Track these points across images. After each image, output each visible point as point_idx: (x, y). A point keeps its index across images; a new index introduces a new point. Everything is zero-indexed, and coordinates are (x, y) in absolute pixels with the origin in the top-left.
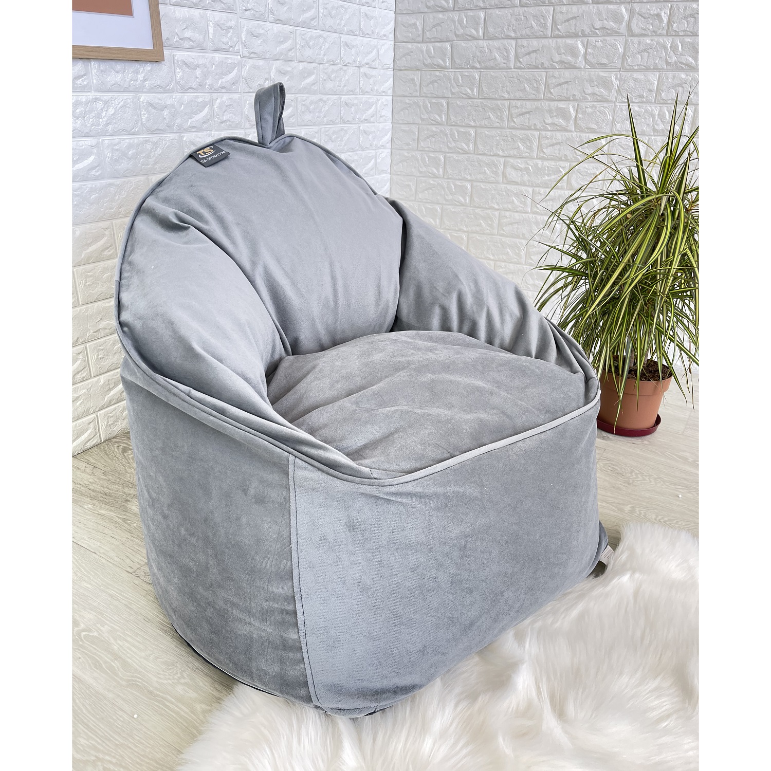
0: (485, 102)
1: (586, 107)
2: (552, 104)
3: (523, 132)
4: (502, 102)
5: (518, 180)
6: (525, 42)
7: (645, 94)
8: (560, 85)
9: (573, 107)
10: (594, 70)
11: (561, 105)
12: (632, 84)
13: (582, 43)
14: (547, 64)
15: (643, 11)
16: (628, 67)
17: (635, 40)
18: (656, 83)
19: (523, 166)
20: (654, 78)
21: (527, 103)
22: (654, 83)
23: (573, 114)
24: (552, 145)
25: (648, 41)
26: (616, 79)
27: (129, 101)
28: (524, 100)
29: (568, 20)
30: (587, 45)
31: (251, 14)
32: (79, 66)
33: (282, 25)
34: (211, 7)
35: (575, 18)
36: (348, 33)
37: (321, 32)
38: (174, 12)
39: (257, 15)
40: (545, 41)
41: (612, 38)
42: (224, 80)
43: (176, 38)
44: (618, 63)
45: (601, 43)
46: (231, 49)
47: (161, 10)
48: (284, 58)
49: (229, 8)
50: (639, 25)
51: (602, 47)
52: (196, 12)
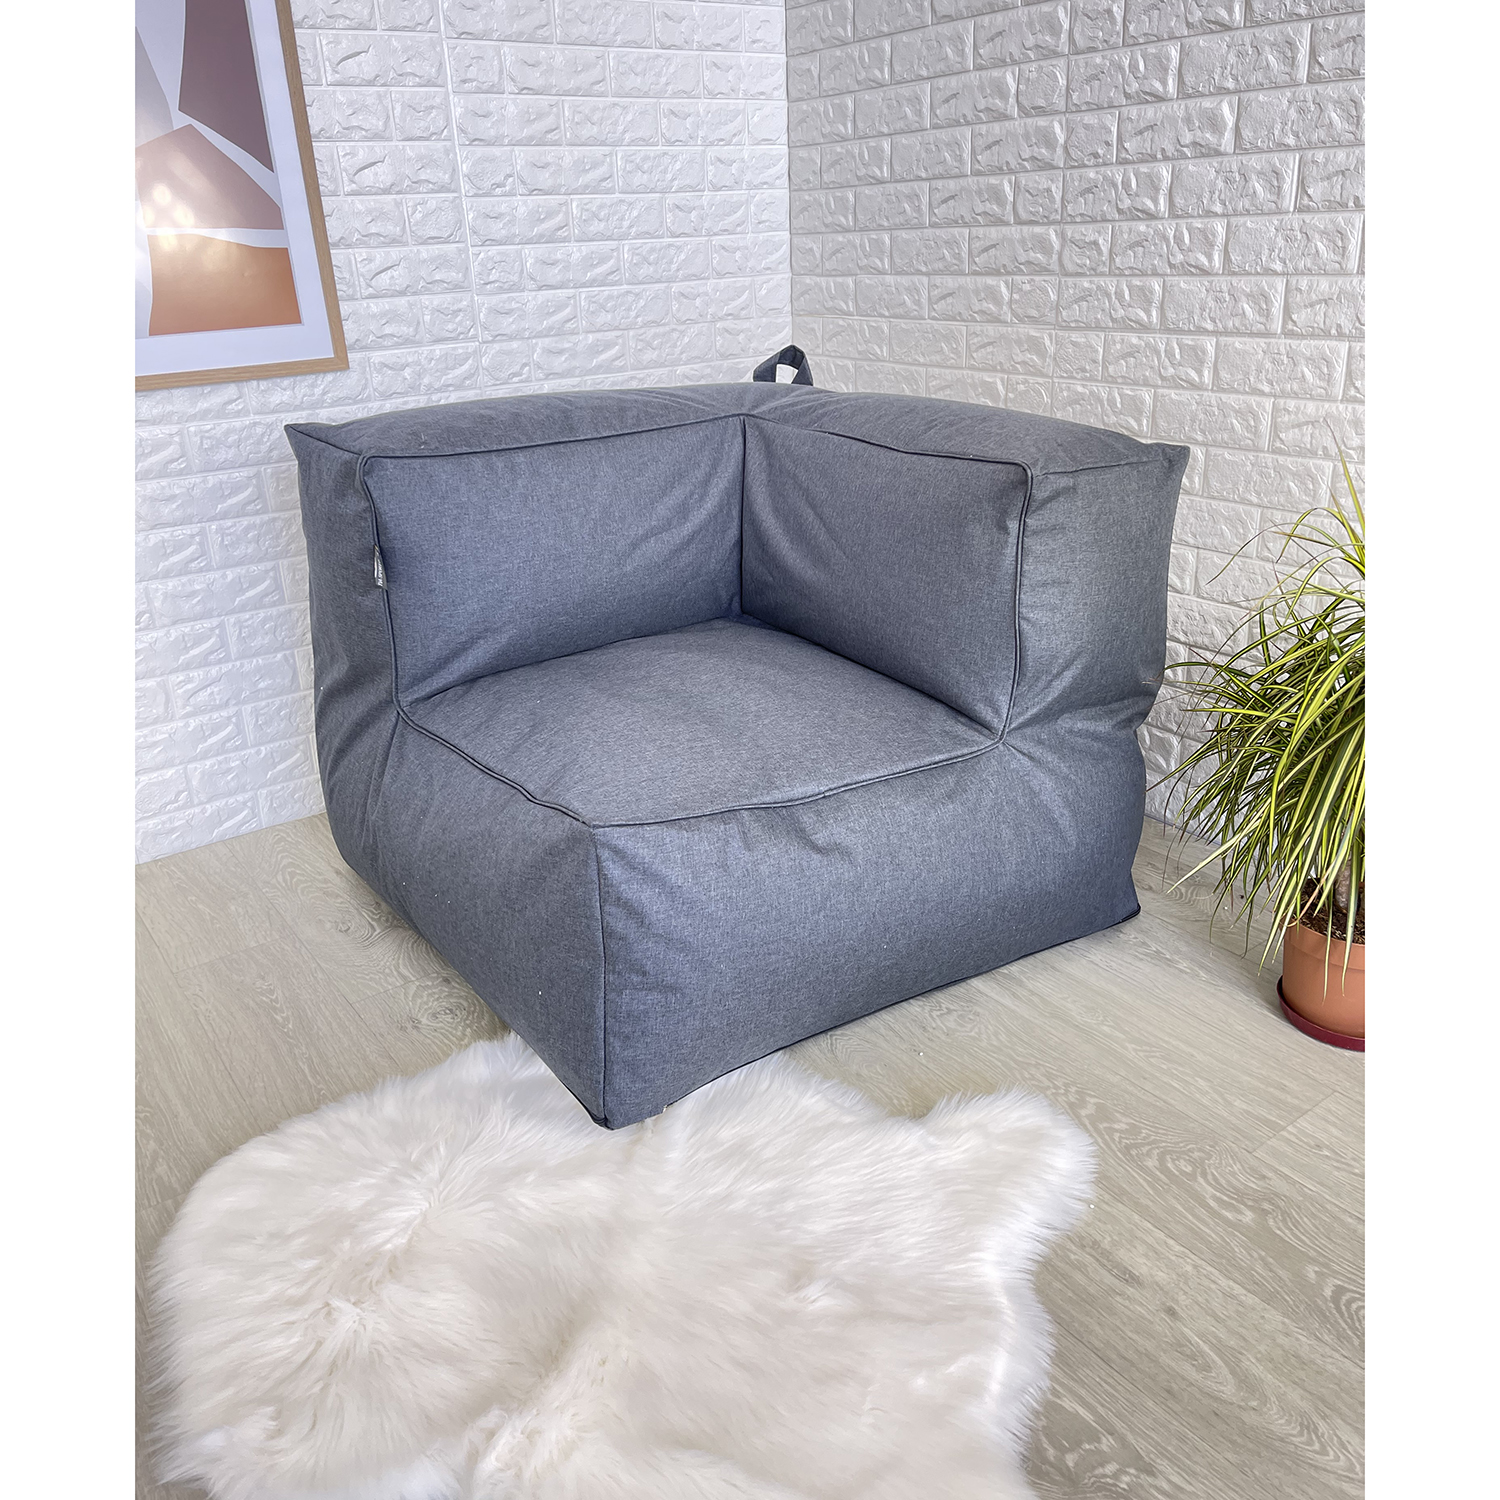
0: (897, 367)
1: (1017, 384)
2: (977, 375)
4: (917, 368)
6: (938, 280)
7: (1087, 367)
8: (984, 346)
9: (1002, 383)
10: (1022, 326)
11: (987, 378)
12: (1070, 349)
13: (1006, 283)
14: (965, 314)
15: (1077, 237)
16: (1064, 324)
17: (1070, 281)
18: (1101, 351)
20: (1097, 340)
21: (948, 371)
22: (1097, 351)
23: (1002, 392)
25: (1086, 285)
26: (1051, 340)
28: (943, 367)
29: (986, 250)
30: (1012, 288)
31: (495, 287)
32: (231, 390)
33: (553, 291)
34: (426, 291)
35: (994, 246)
36: (687, 278)
37: (630, 287)
38: (368, 307)
39: (506, 286)
40: (962, 280)
41: (1042, 278)
42: (450, 376)
43: (371, 337)
44: (1051, 316)
45: (1028, 285)
46: (462, 336)
47: (345, 308)
48: (559, 332)
49: (457, 287)
50: (1073, 259)
51: (1030, 292)
52: (402, 301)
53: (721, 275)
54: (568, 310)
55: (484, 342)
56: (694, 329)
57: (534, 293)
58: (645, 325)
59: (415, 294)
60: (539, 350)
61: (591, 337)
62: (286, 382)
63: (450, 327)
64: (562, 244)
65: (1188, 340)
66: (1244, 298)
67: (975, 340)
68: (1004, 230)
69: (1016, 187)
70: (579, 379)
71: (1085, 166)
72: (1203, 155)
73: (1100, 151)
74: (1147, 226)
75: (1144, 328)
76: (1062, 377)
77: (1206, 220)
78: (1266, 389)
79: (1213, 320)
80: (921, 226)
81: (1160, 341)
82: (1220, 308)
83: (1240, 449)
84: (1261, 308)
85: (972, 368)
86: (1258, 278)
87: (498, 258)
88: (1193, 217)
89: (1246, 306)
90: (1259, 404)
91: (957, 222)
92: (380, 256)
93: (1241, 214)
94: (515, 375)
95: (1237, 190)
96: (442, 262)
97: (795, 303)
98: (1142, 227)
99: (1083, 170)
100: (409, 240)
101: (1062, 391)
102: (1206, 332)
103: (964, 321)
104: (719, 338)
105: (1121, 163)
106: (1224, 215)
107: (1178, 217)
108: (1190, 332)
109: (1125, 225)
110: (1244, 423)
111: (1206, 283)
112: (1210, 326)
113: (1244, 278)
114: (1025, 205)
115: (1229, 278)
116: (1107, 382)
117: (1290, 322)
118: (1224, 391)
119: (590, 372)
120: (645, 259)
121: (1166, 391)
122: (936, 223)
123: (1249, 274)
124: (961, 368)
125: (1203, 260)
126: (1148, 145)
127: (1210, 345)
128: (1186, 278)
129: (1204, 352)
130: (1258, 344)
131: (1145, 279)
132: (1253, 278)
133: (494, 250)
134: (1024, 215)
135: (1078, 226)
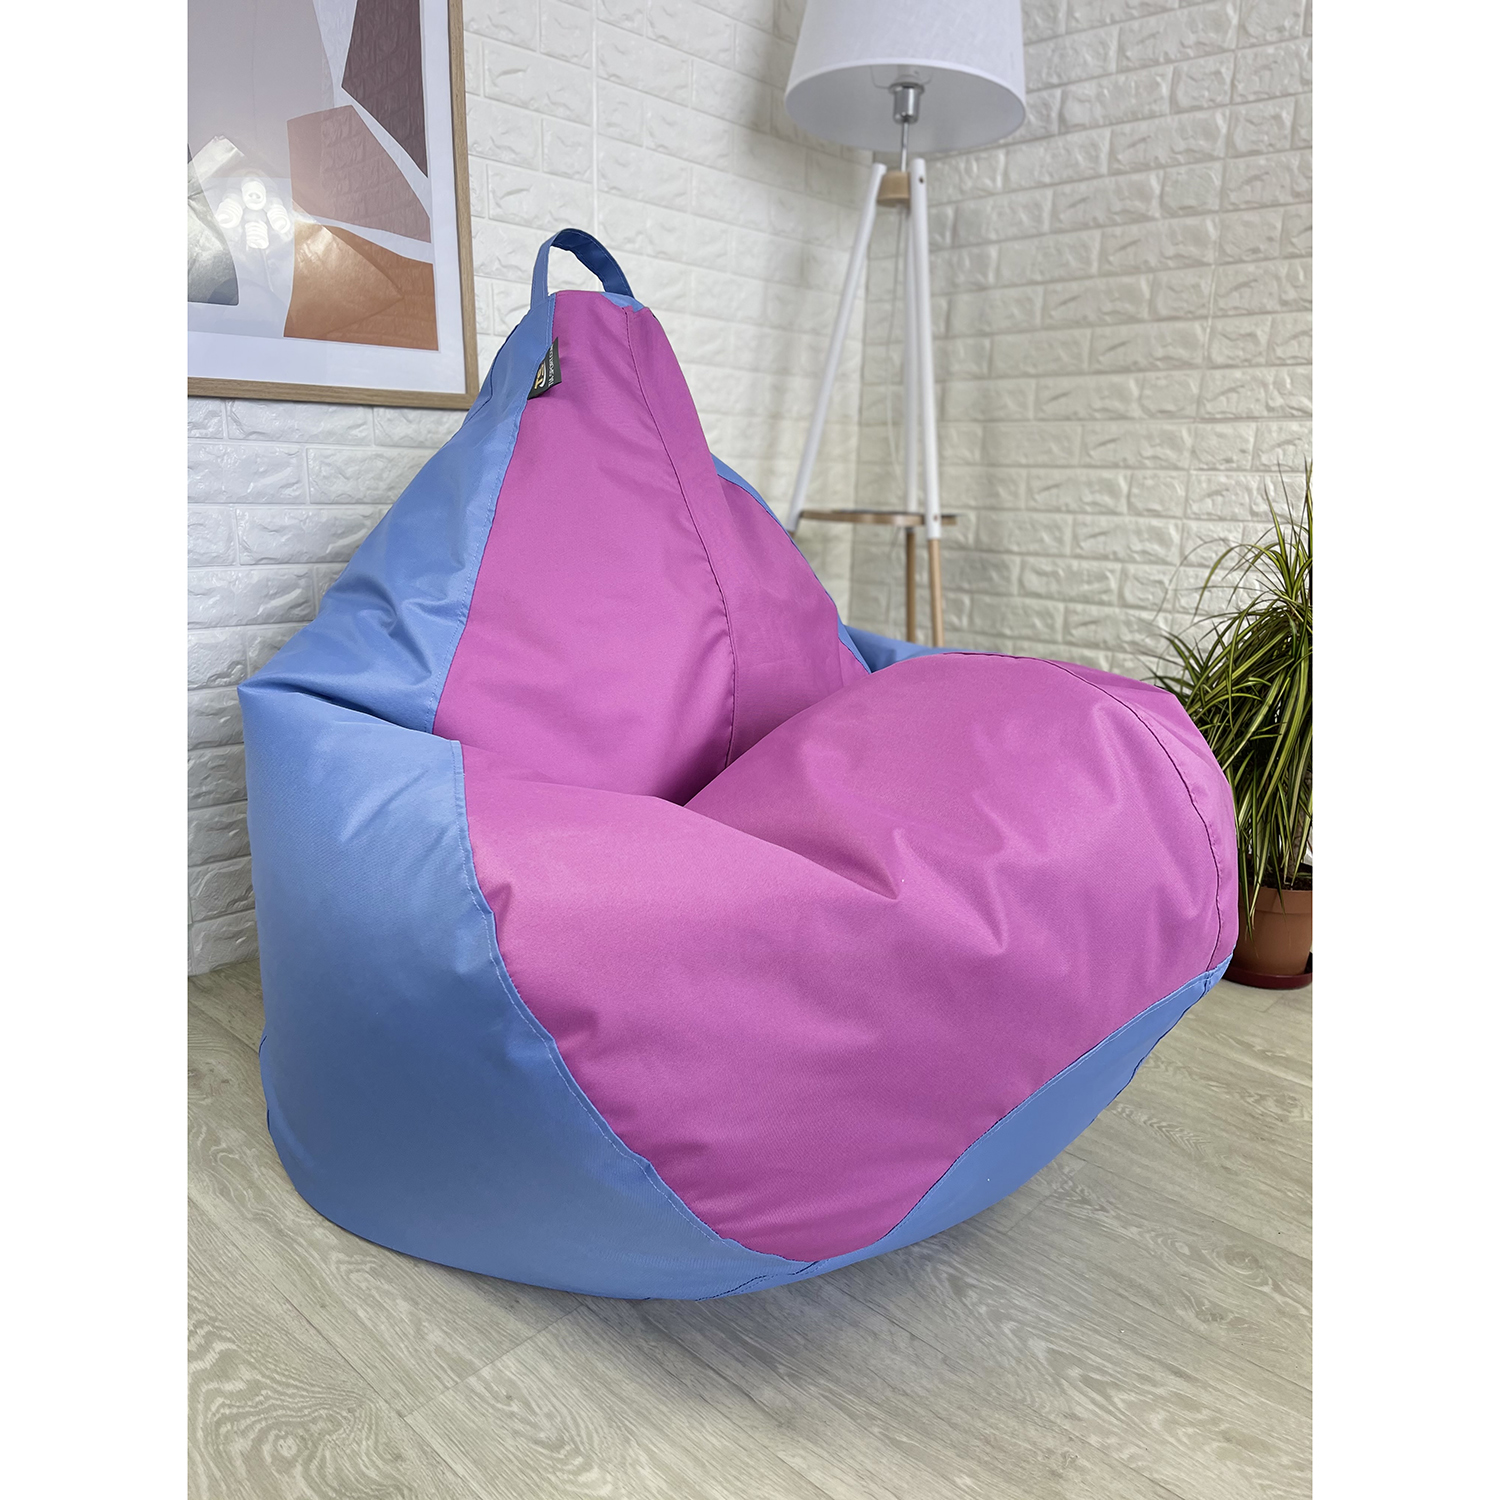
1: (1144, 478)
3: (1049, 515)
4: (1017, 470)
5: (1042, 590)
6: (1049, 381)
7: (1234, 457)
8: (1104, 444)
9: (1125, 477)
10: (1155, 421)
11: (1106, 474)
12: (1214, 441)
13: (1137, 380)
14: (1082, 413)
15: (1230, 330)
17: (1218, 374)
19: (1048, 568)
20: (1248, 431)
21: (1055, 471)
23: (1124, 487)
24: (1094, 536)
25: (1238, 376)
26: (1190, 434)
29: (1113, 348)
30: (1142, 386)
35: (1123, 344)
40: (1080, 380)
41: (1182, 372)
44: (1191, 410)
45: (1164, 381)
50: (1223, 351)
51: (1166, 386)
67: (1093, 439)
68: (1138, 327)
71: (1243, 261)
76: (1202, 469)
80: (1031, 330)
85: (1089, 466)
91: (1078, 323)
97: (864, 413)
99: (1240, 265)
103: (1079, 420)
105: (1286, 257)
114: (1165, 302)
116: (1258, 470)
122: (1051, 325)
134: (1163, 312)
135: (1230, 320)
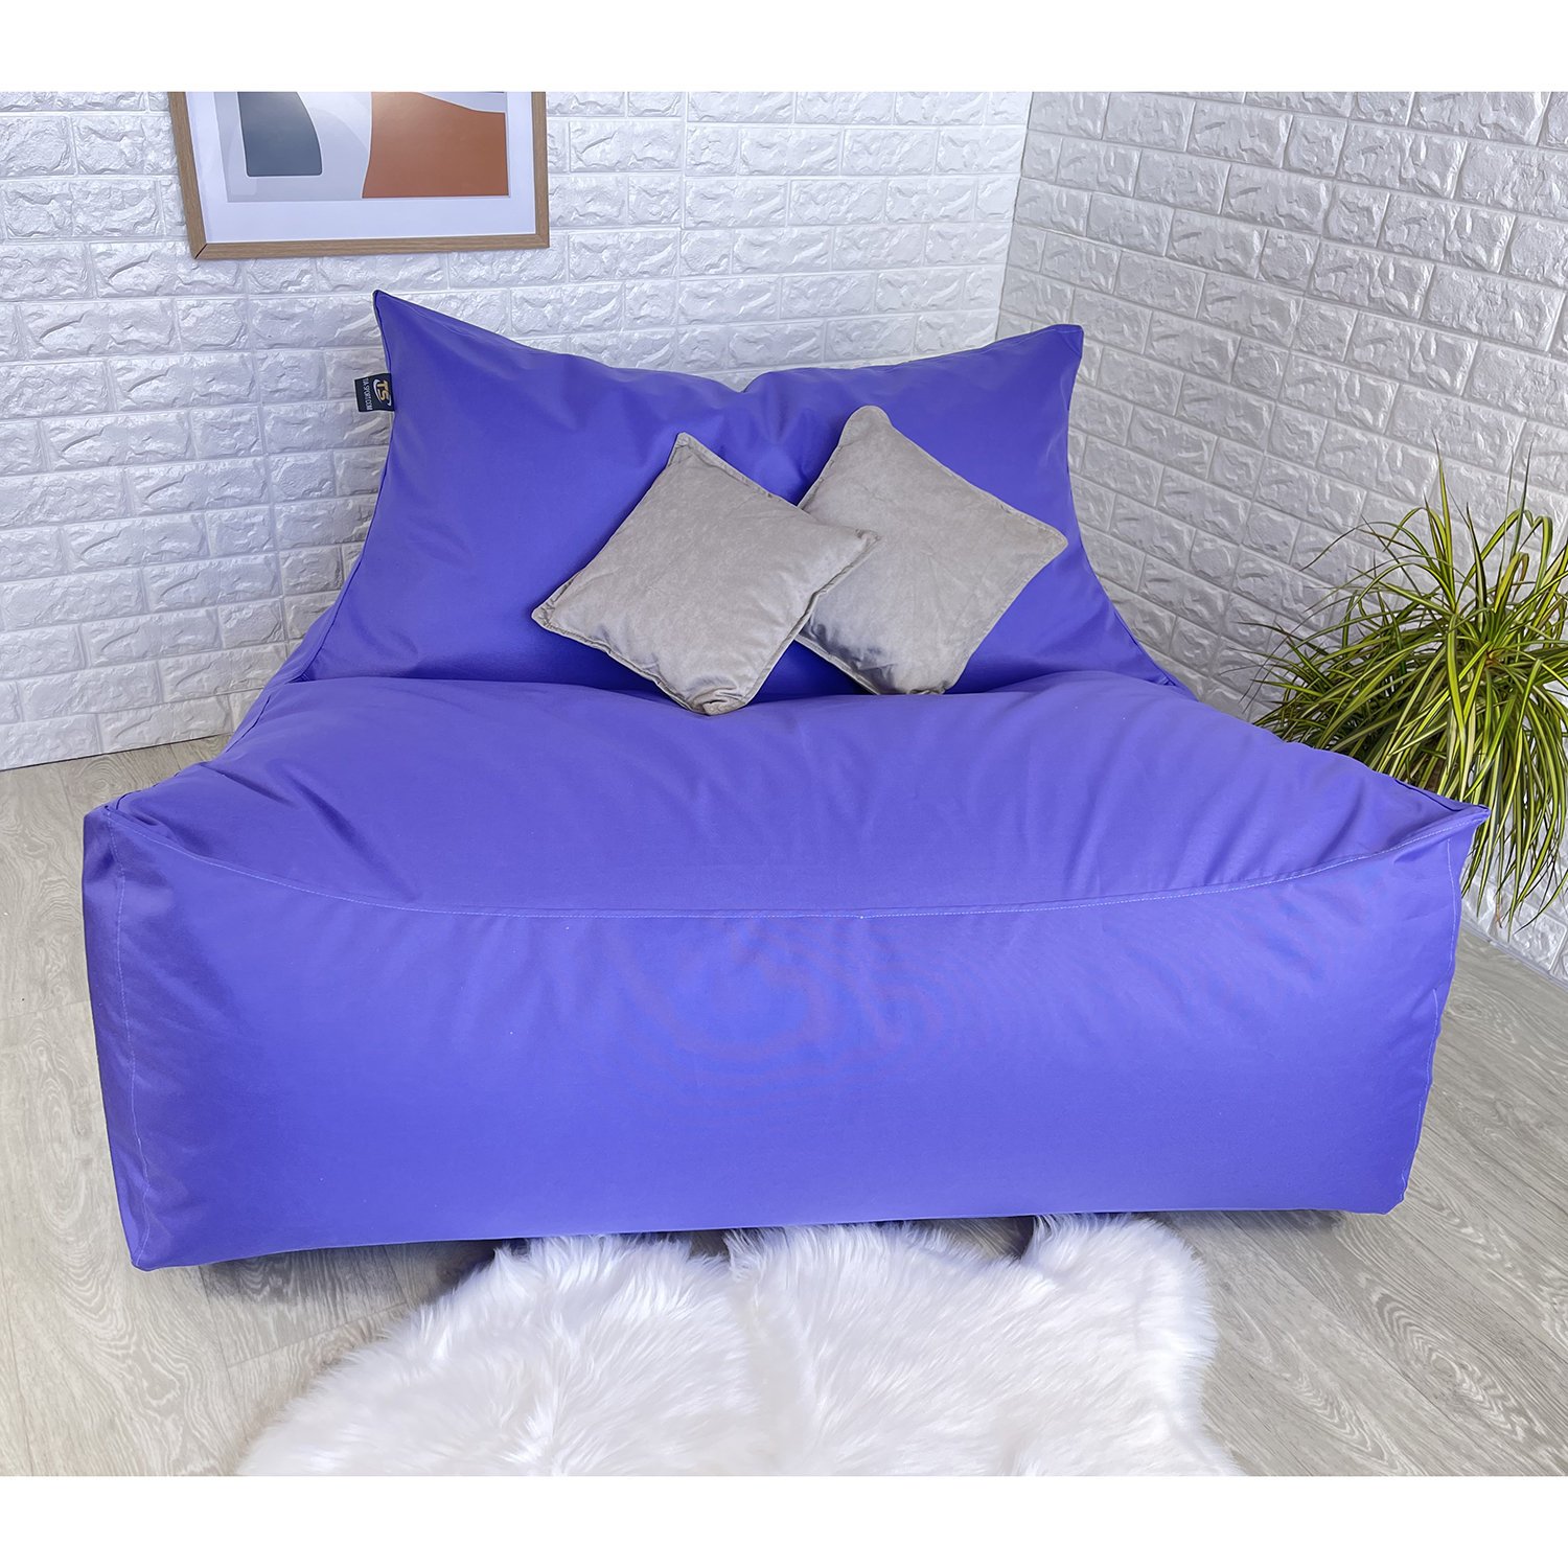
0: (1121, 303)
1: (1251, 348)
2: (1207, 330)
3: (1162, 367)
5: (1146, 447)
6: (1184, 215)
9: (1234, 342)
10: (1268, 285)
11: (1219, 334)
12: (1316, 322)
13: (1261, 235)
15: (1350, 198)
16: (1315, 293)
19: (1154, 426)
20: (1348, 318)
23: (1231, 352)
24: (1198, 400)
25: (1349, 254)
26: (1297, 307)
27: (495, 298)
28: (1171, 313)
29: (1245, 192)
30: (1266, 241)
31: (705, 169)
32: (431, 261)
33: (764, 177)
34: (636, 168)
35: (1255, 190)
36: (906, 173)
37: (845, 177)
38: (576, 182)
39: (717, 169)
40: (1211, 221)
41: (1301, 236)
42: (647, 263)
43: (575, 215)
44: (1303, 281)
45: (1284, 241)
46: (665, 220)
47: (553, 182)
48: (763, 223)
49: (667, 166)
50: (1340, 222)
51: (1285, 249)
52: (610, 177)
53: (943, 171)
54: (777, 200)
55: (687, 229)
56: (905, 231)
57: (744, 178)
58: (854, 222)
59: (624, 170)
60: (740, 242)
61: (796, 231)
62: (486, 256)
63: (655, 209)
64: (781, 126)
65: (1448, 338)
66: (1516, 305)
67: (1213, 291)
68: (1270, 173)
69: (1292, 128)
70: (776, 275)
71: (1374, 122)
72: (1504, 140)
73: (1392, 109)
74: (1429, 204)
75: (1403, 314)
76: (1302, 351)
77: (1494, 211)
78: (1520, 407)
79: (1479, 322)
80: (1177, 150)
81: (1417, 333)
82: (1489, 310)
83: (1479, 466)
84: (1533, 320)
85: (1205, 322)
86: (1537, 286)
87: (712, 138)
88: (1479, 204)
89: (1517, 314)
90: (1509, 423)
91: (1218, 154)
92: (596, 126)
93: (1532, 214)
94: (712, 266)
95: (1532, 186)
96: (657, 138)
97: (1019, 209)
98: (1423, 204)
99: (1372, 126)
100: (626, 113)
101: (1297, 365)
102: (1467, 332)
103: (1204, 266)
104: (930, 242)
105: (1413, 128)
106: (1513, 210)
107: (1464, 200)
108: (1451, 329)
109: (1405, 197)
110: (1490, 440)
111: (1480, 280)
112: (1474, 327)
113: (1522, 284)
114: (1298, 150)
115: (1506, 279)
116: (1350, 365)
117: (1561, 342)
118: (1475, 400)
119: (789, 269)
120: (867, 148)
121: (1412, 388)
122: (1195, 150)
123: (1527, 280)
124: (1191, 319)
125: (1482, 254)
126: (1446, 114)
127: (1470, 348)
128: (1459, 269)
129: (1463, 354)
130: (1522, 358)
131: (1415, 260)
132: (1530, 285)
133: (710, 127)
134: (1294, 161)
135: (1352, 187)
